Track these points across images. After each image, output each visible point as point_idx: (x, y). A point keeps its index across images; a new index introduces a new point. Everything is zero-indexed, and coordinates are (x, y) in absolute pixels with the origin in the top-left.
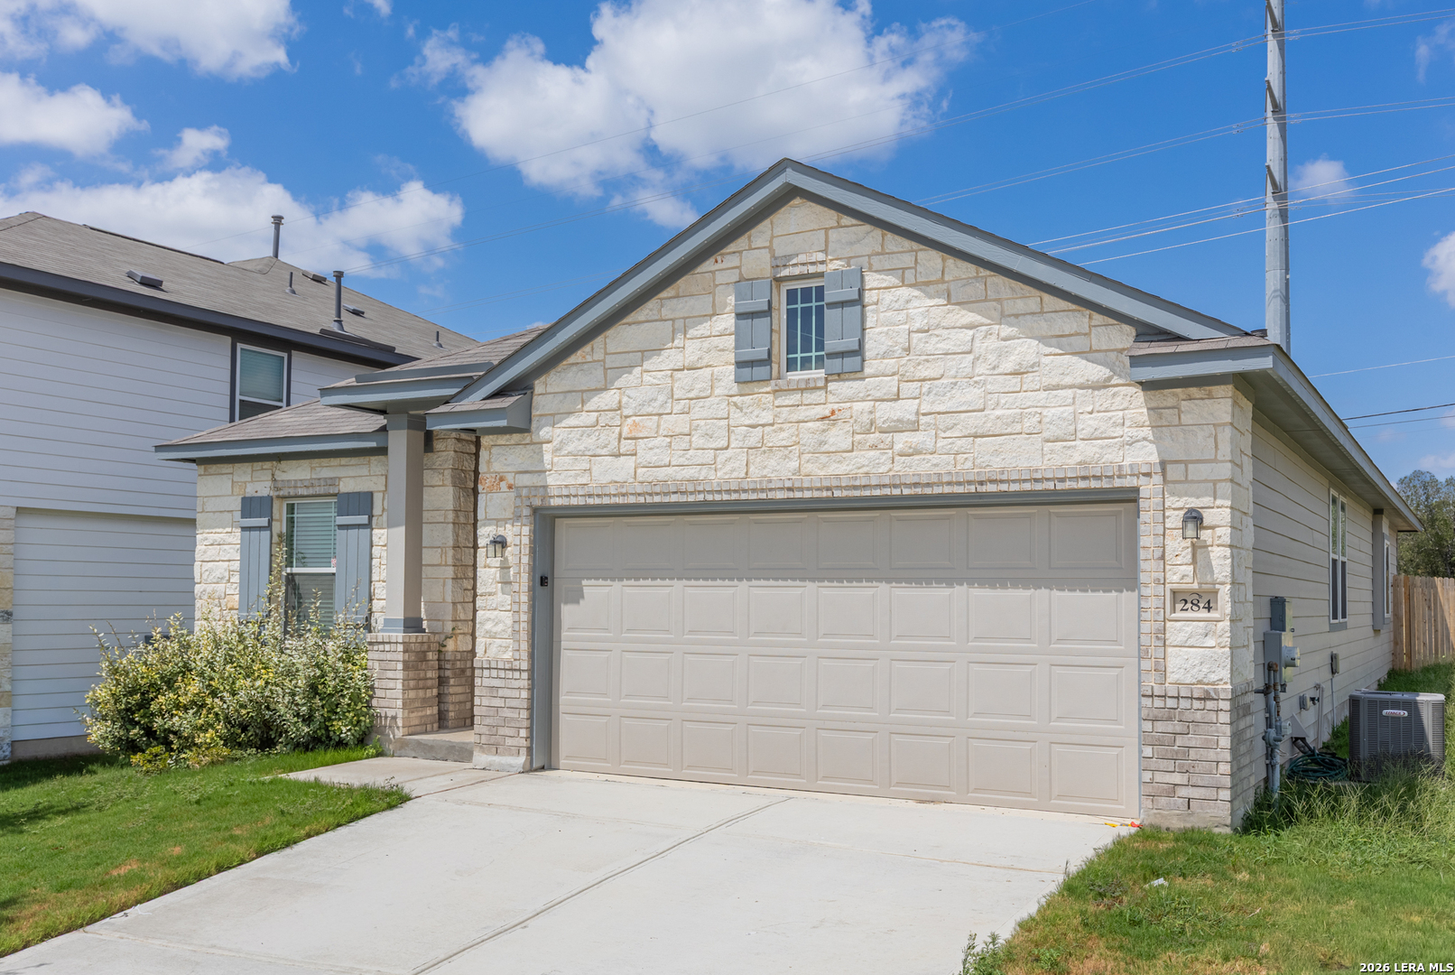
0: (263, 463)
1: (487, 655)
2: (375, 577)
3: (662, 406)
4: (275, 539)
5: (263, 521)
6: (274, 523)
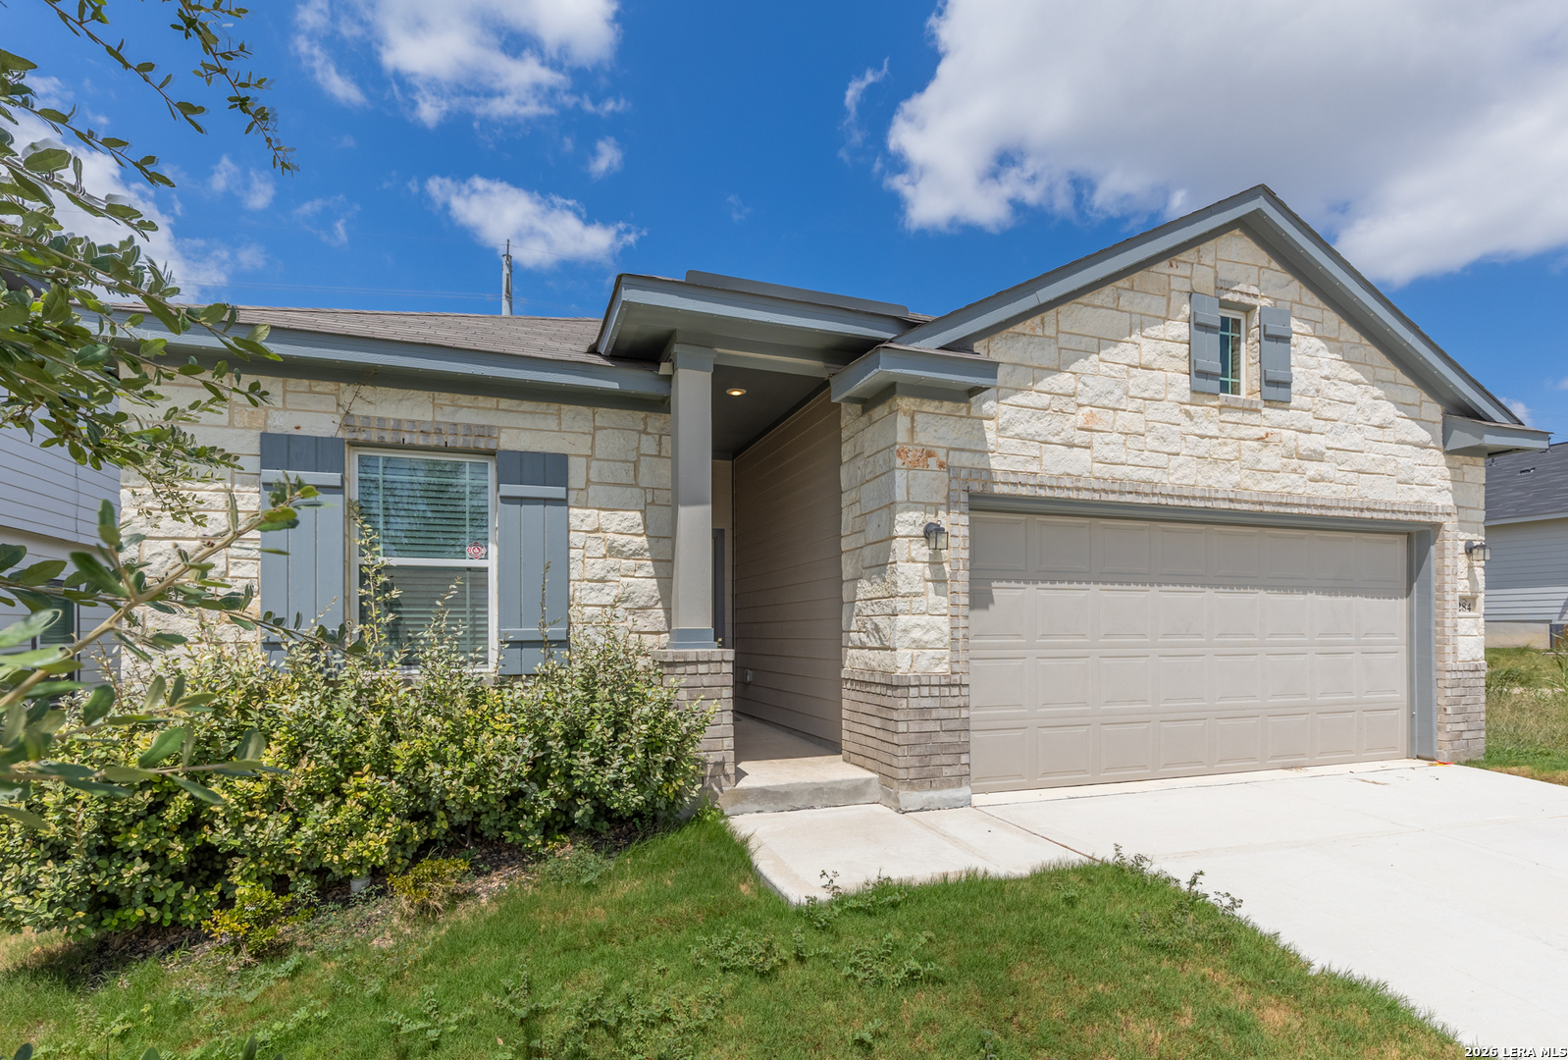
1: (914, 669)
3: (1118, 401)
6: (345, 483)
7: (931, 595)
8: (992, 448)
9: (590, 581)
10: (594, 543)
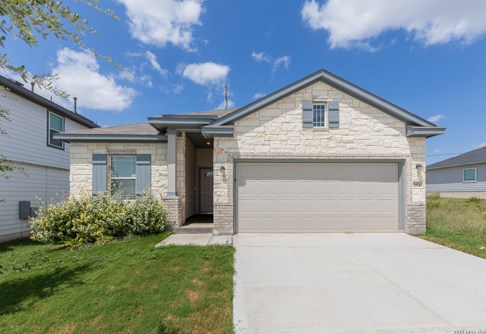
0: (102, 143)
1: (218, 201)
2: (152, 180)
3: (278, 132)
4: (108, 168)
5: (104, 162)
6: (108, 163)
7: (223, 184)
8: (240, 147)
9: (156, 181)
10: (156, 173)
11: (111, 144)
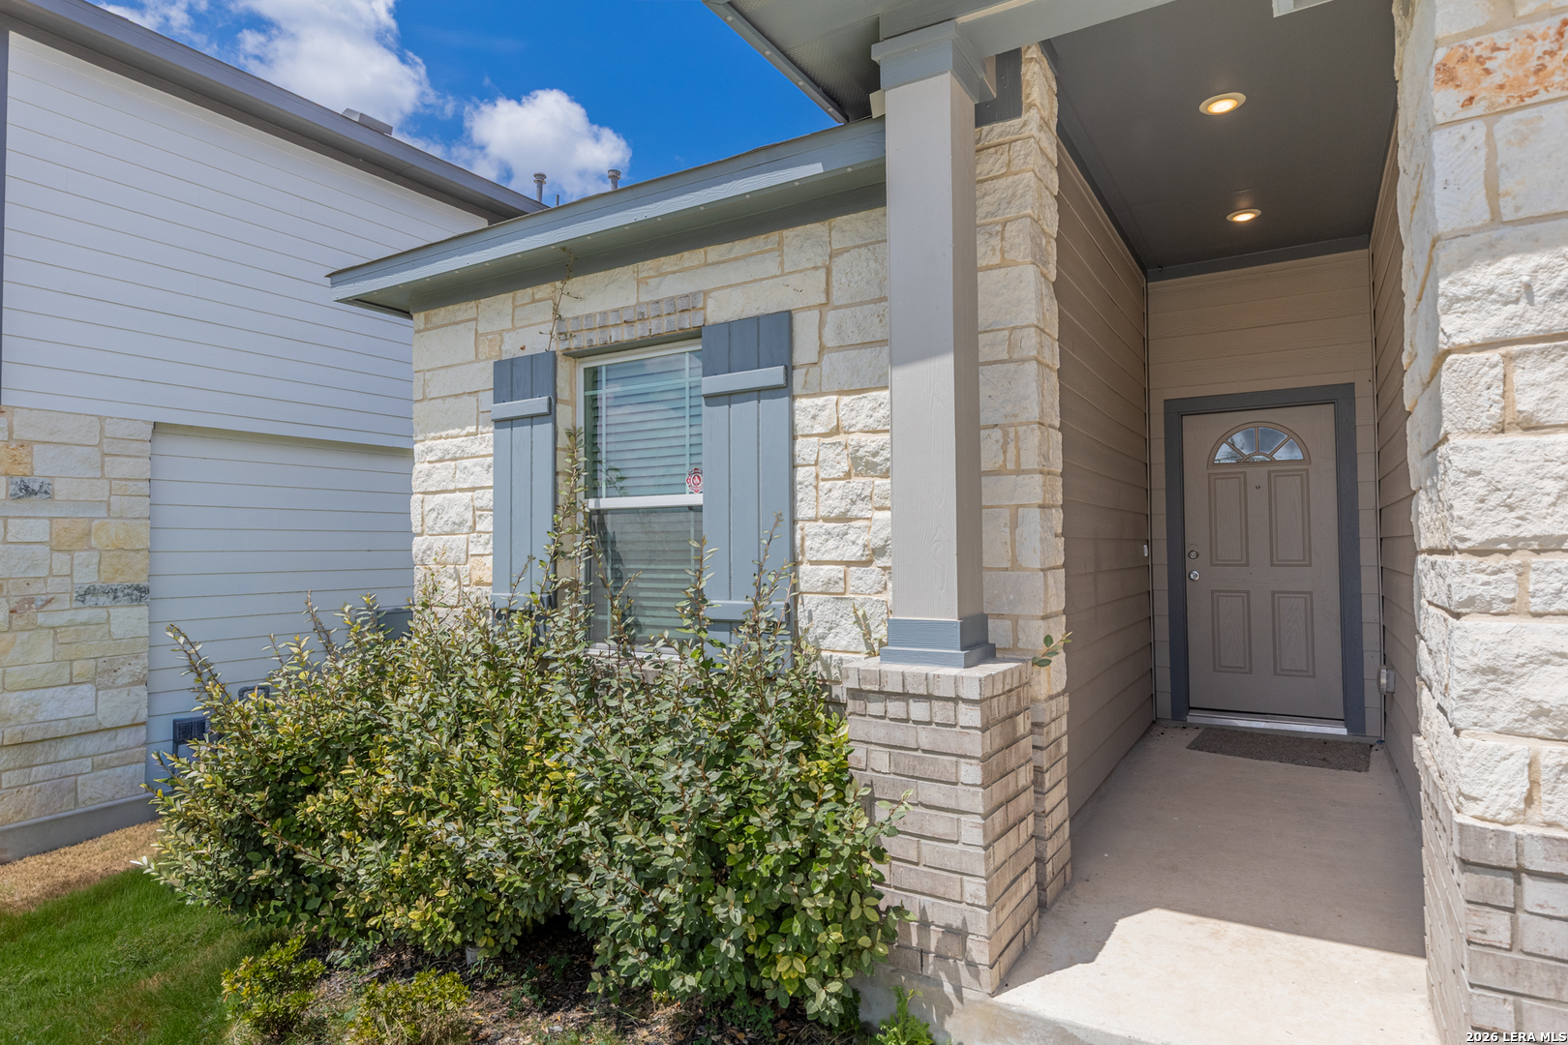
0: (535, 289)
2: (804, 511)
4: (563, 441)
5: (539, 404)
6: (559, 407)
9: (827, 520)
10: (828, 454)
11: (576, 284)
